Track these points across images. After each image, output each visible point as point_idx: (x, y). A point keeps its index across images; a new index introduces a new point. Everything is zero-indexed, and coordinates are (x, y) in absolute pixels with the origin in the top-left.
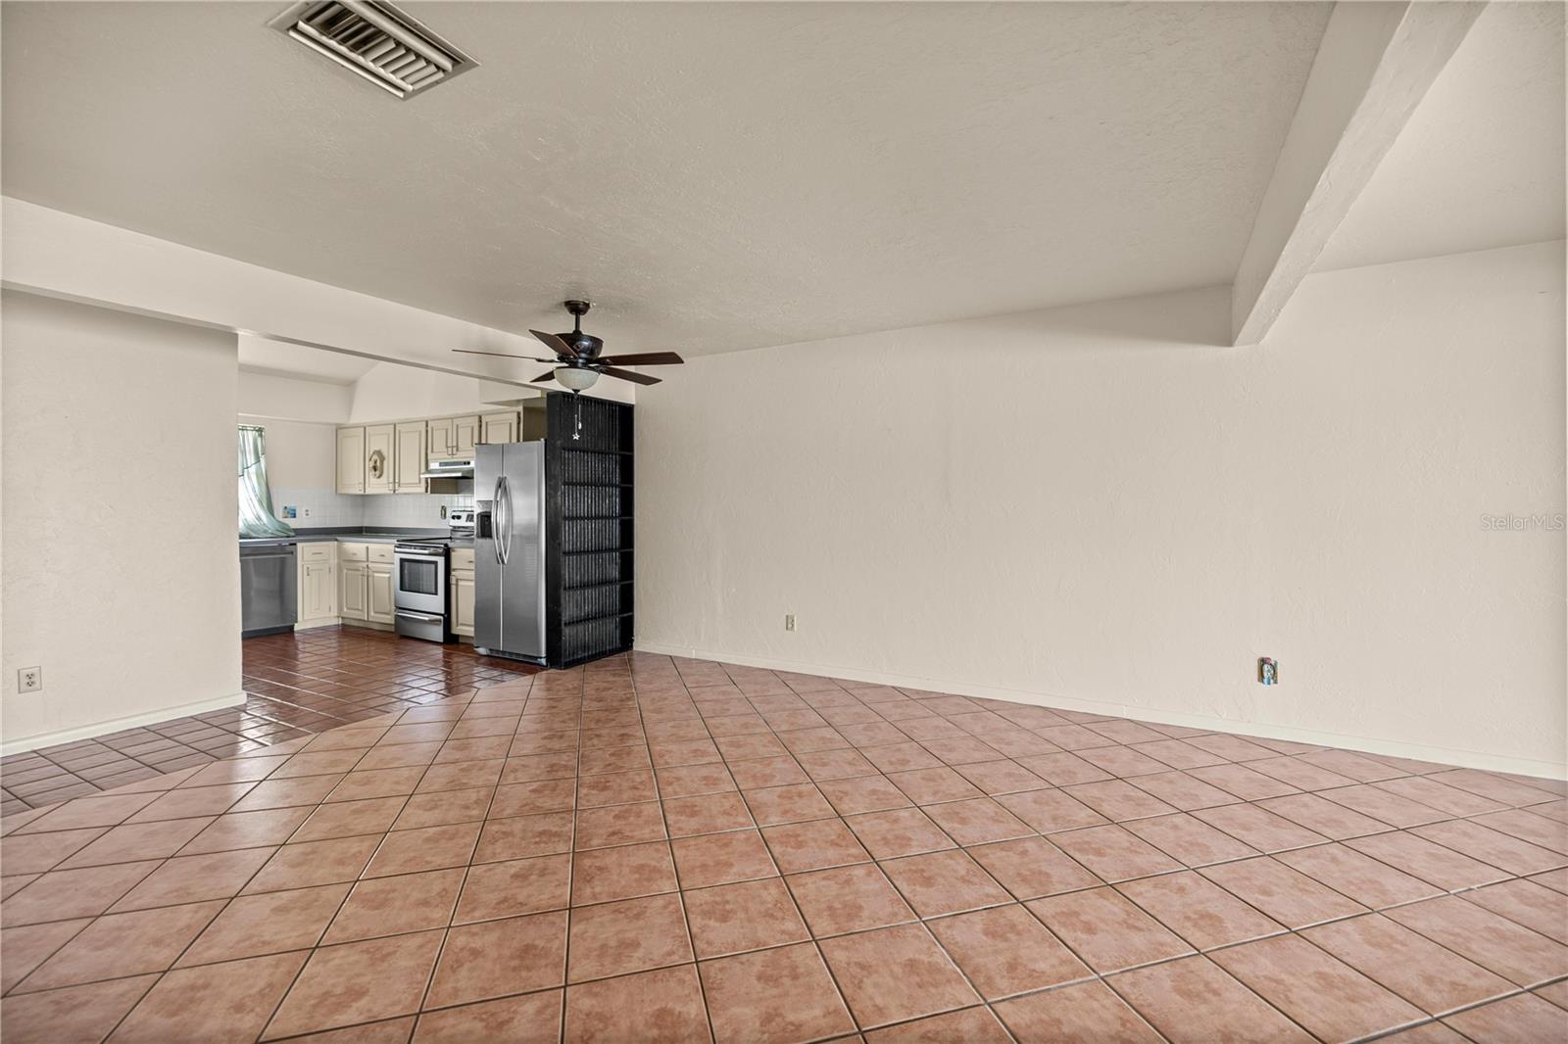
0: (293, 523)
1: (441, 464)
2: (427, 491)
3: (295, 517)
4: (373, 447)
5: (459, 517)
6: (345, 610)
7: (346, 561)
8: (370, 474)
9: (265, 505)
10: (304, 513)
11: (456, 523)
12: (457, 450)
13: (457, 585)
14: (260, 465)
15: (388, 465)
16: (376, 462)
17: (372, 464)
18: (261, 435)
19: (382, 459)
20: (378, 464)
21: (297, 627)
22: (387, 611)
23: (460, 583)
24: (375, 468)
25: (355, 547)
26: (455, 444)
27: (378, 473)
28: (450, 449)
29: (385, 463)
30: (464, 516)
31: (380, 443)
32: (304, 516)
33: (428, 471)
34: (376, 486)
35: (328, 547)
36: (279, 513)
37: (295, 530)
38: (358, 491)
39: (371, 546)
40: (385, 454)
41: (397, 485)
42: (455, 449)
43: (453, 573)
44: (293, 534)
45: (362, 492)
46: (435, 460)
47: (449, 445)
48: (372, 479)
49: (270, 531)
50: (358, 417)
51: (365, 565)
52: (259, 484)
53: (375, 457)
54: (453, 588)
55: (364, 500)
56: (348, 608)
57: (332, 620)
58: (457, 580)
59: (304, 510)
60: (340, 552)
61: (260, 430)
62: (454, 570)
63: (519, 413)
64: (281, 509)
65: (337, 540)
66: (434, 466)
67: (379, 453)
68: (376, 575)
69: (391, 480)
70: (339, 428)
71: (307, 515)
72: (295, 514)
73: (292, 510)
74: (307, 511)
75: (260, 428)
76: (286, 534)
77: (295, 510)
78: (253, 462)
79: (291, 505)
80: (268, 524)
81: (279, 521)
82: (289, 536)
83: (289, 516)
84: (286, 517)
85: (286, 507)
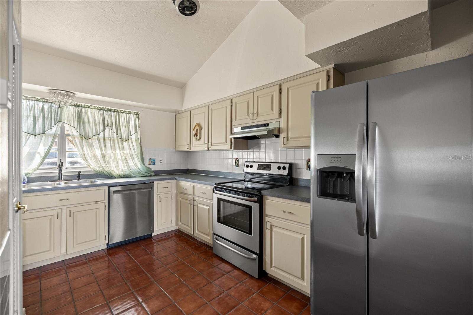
0: (154, 168)
1: (242, 128)
2: (231, 148)
3: (155, 164)
4: (195, 122)
5: (251, 166)
6: (180, 223)
7: (181, 193)
8: (194, 138)
9: (140, 158)
10: (159, 162)
11: (249, 170)
12: (257, 116)
13: (271, 230)
14: (137, 134)
15: (204, 133)
16: (197, 131)
17: (195, 132)
19: (201, 129)
20: (199, 131)
21: (154, 234)
22: (207, 233)
23: (274, 229)
24: (196, 134)
25: (187, 184)
26: (255, 111)
27: (198, 137)
28: (251, 116)
29: (203, 131)
30: (256, 165)
31: (199, 119)
32: (159, 163)
33: (232, 133)
34: (197, 146)
35: (171, 184)
36: (147, 162)
37: (155, 172)
38: (186, 149)
39: (197, 185)
40: (202, 125)
41: (210, 144)
42: (255, 115)
43: (267, 219)
44: (153, 174)
45: (189, 150)
46: (237, 126)
47: (251, 112)
48: (195, 142)
49: (142, 173)
50: (187, 105)
51: (192, 197)
52: (137, 145)
53: (197, 128)
54: (267, 233)
55: (188, 154)
56: (181, 223)
57: (172, 227)
58: (271, 226)
59: (159, 160)
60: (178, 186)
61: (138, 114)
62: (267, 216)
63: (328, 72)
64: (148, 160)
65: (175, 179)
66: (237, 130)
67: (199, 125)
68: (199, 205)
69: (206, 142)
70: (177, 113)
71: (161, 163)
72: (155, 162)
73: (153, 160)
74: (161, 160)
75: (138, 113)
76: (150, 175)
77: (155, 160)
78: (134, 132)
79: (153, 157)
80: (141, 170)
81: (146, 167)
82: (151, 176)
83: (152, 163)
84: (150, 164)
85: (150, 158)
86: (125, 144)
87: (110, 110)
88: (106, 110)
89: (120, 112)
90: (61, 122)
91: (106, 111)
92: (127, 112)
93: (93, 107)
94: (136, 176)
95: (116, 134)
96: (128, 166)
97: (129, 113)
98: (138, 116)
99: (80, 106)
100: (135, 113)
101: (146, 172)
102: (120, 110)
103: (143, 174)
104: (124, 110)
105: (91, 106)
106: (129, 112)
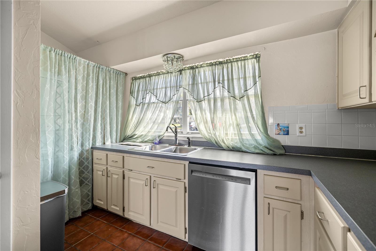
0: (285, 141)
3: (288, 134)
10: (298, 130)
14: (256, 87)
18: (258, 62)
32: (298, 134)
36: (273, 131)
44: (283, 152)
45: (367, 101)
49: (259, 147)
52: (256, 104)
59: (297, 127)
61: (257, 57)
71: (301, 132)
72: (288, 131)
73: (284, 127)
74: (301, 128)
75: (256, 55)
76: (272, 152)
77: (288, 127)
78: (252, 84)
79: (284, 122)
80: (261, 142)
81: (272, 138)
82: (275, 155)
83: (282, 133)
84: (279, 134)
85: (278, 124)
86: (239, 104)
87: (221, 63)
88: (217, 64)
89: (234, 61)
90: (181, 88)
91: (217, 66)
92: (243, 58)
93: (205, 65)
94: (249, 151)
95: (228, 92)
96: (240, 134)
97: (245, 59)
98: (259, 60)
99: (195, 67)
100: (253, 55)
101: (267, 148)
102: (234, 59)
103: (262, 150)
104: (237, 57)
105: (203, 64)
106: (244, 57)
